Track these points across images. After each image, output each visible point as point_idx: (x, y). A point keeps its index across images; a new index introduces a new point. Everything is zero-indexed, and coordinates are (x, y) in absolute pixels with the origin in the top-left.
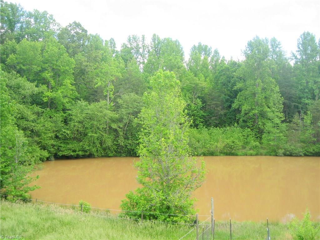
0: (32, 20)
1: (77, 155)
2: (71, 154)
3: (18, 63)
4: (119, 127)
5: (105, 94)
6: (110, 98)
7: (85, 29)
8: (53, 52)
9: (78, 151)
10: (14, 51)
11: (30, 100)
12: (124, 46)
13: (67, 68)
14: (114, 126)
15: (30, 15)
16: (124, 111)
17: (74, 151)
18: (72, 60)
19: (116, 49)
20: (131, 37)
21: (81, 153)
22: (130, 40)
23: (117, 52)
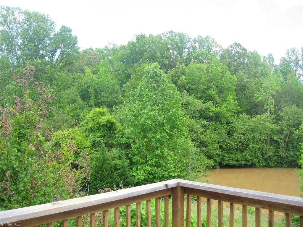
0: (197, 45)
1: (240, 164)
2: (235, 163)
3: (187, 83)
4: (281, 139)
5: (266, 107)
6: (270, 111)
7: (245, 48)
8: (217, 71)
9: (241, 161)
10: (183, 73)
11: (198, 115)
12: (283, 60)
13: (230, 85)
14: (275, 138)
15: (195, 41)
16: (285, 123)
17: (237, 161)
18: (234, 78)
19: (274, 63)
20: (290, 50)
21: (243, 163)
22: (288, 54)
23: (276, 66)
